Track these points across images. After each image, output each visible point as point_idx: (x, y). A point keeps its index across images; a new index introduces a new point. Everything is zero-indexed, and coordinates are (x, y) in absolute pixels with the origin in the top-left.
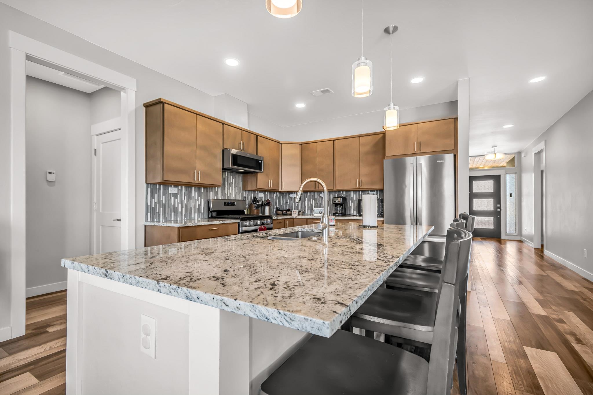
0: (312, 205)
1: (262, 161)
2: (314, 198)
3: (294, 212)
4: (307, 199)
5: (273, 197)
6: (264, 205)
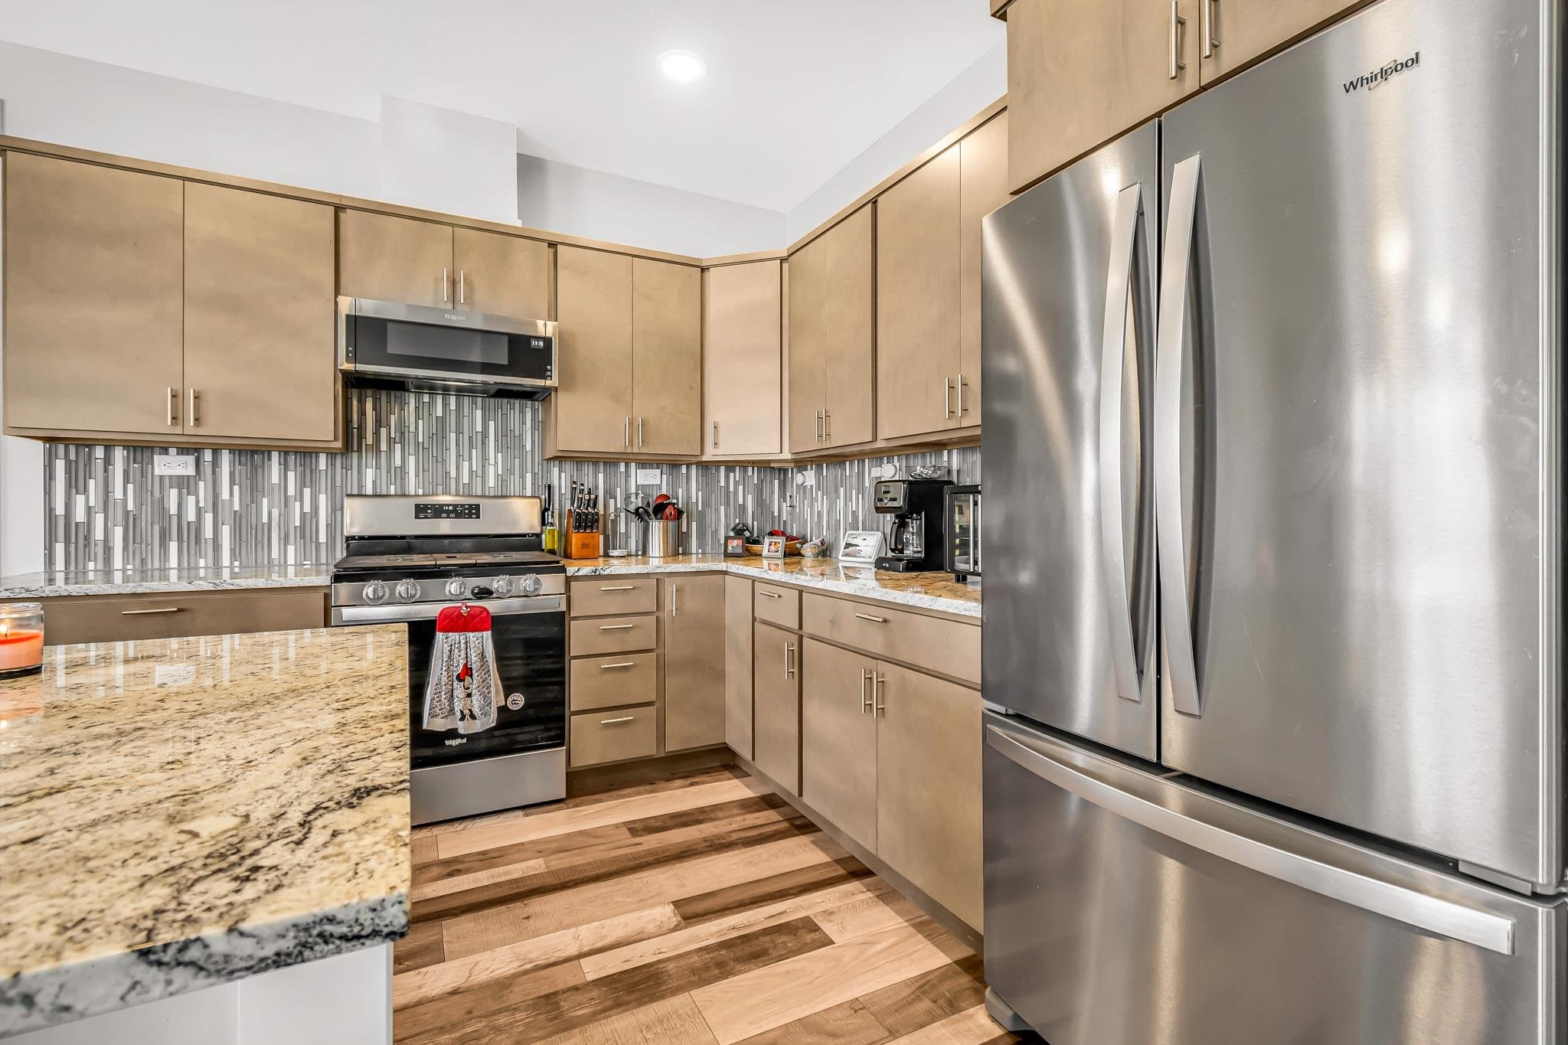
0: (855, 516)
1: (546, 341)
4: (842, 489)
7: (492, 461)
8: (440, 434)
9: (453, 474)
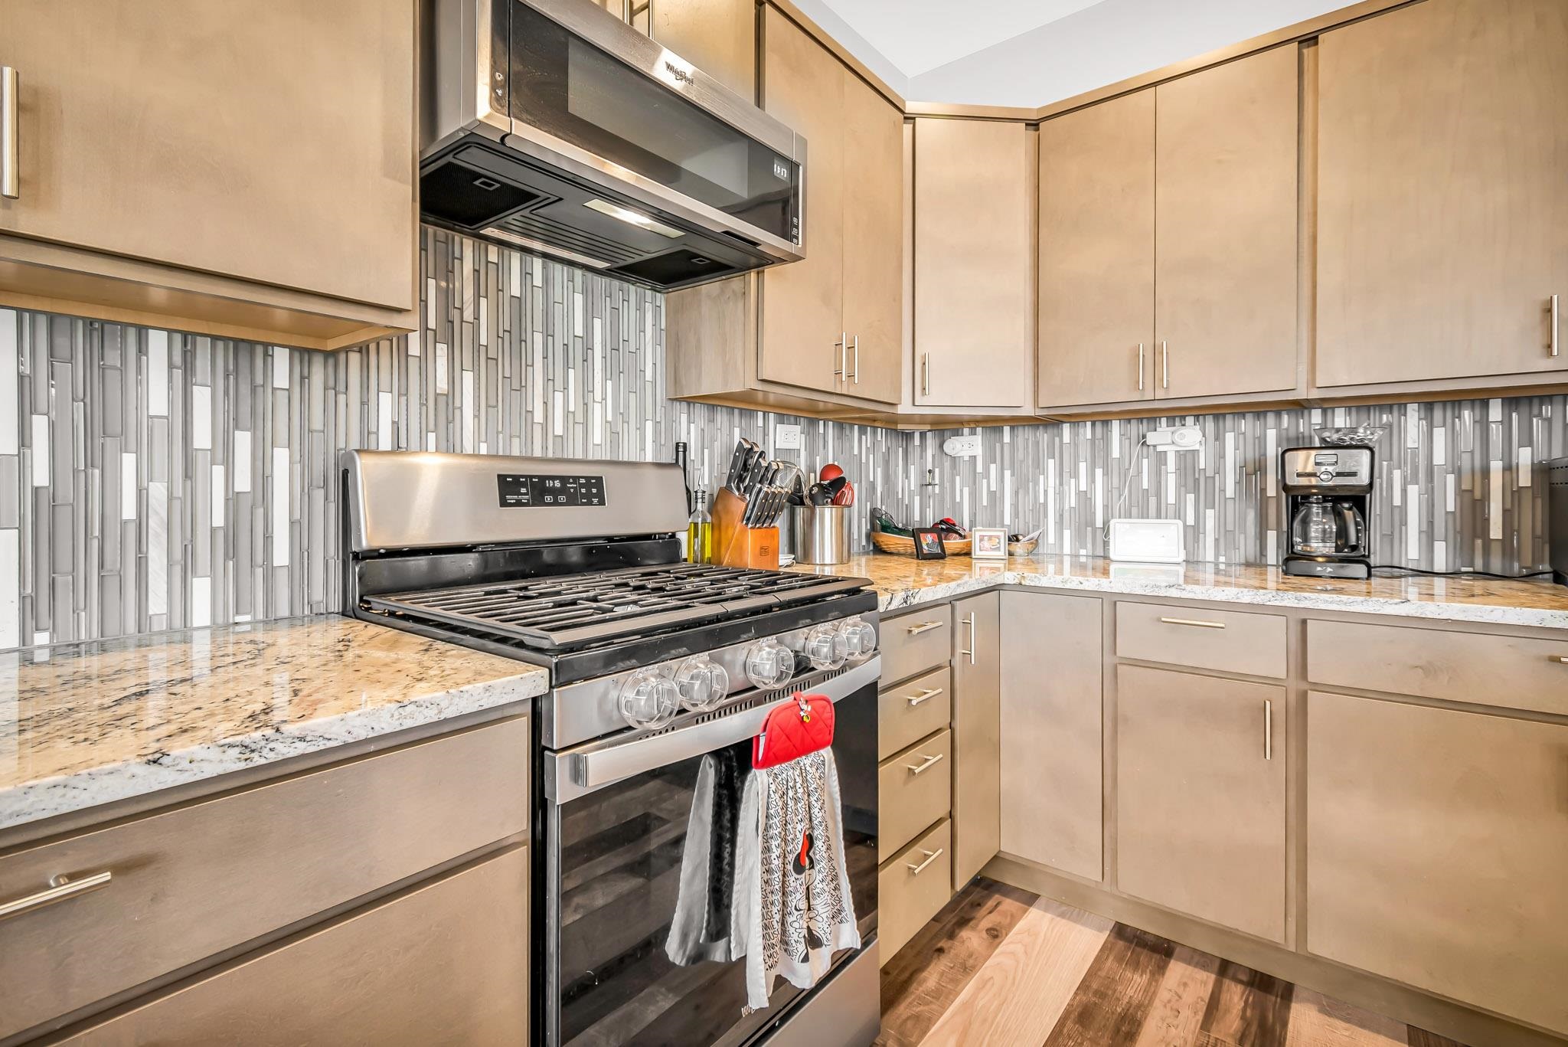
0: (1085, 498)
1: (793, 167)
2: (1100, 455)
3: (986, 544)
4: (1051, 462)
5: (856, 452)
6: (807, 501)
7: (598, 397)
8: (516, 331)
9: (539, 417)
